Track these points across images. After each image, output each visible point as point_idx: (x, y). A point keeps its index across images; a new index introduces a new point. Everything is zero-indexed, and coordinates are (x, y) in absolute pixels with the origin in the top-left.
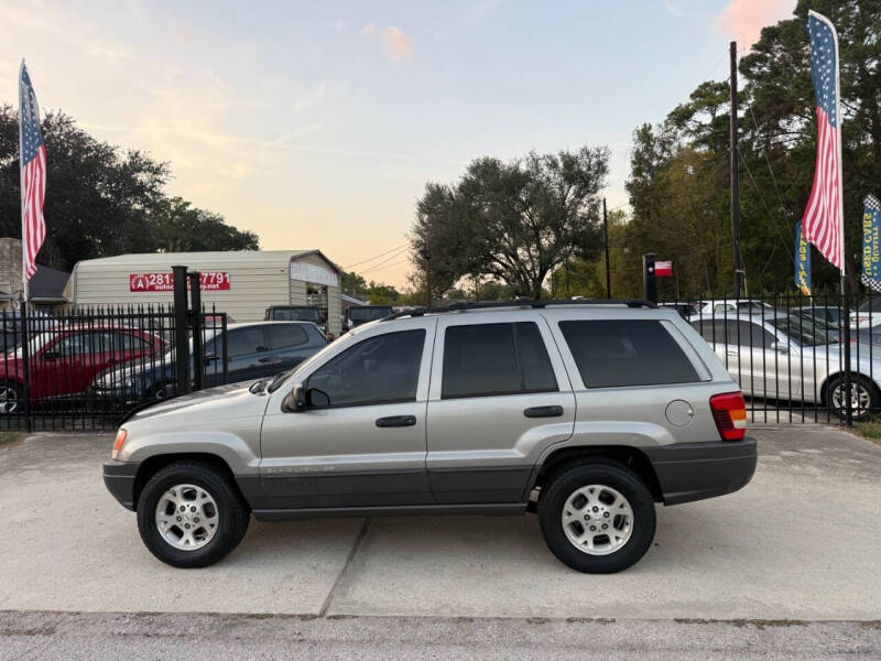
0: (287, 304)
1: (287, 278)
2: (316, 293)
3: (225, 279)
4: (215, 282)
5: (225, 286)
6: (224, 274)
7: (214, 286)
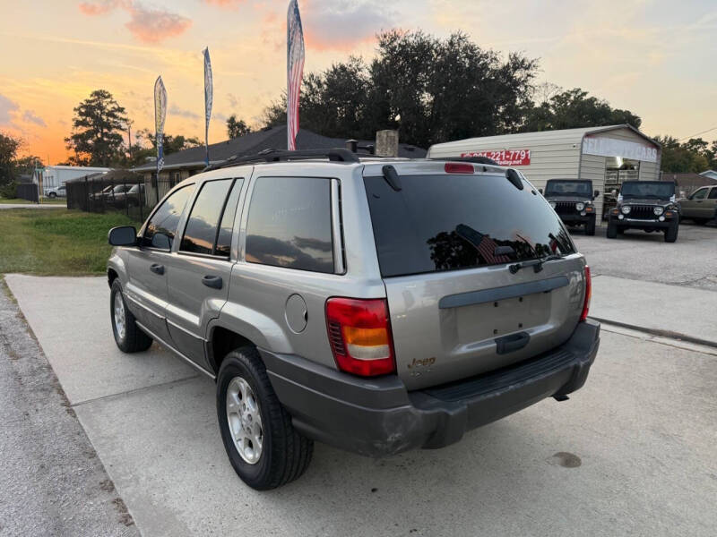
0: (576, 177)
1: (578, 154)
2: (633, 168)
3: (527, 155)
4: (519, 159)
5: (526, 162)
6: (526, 151)
7: (517, 162)
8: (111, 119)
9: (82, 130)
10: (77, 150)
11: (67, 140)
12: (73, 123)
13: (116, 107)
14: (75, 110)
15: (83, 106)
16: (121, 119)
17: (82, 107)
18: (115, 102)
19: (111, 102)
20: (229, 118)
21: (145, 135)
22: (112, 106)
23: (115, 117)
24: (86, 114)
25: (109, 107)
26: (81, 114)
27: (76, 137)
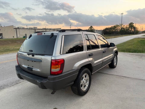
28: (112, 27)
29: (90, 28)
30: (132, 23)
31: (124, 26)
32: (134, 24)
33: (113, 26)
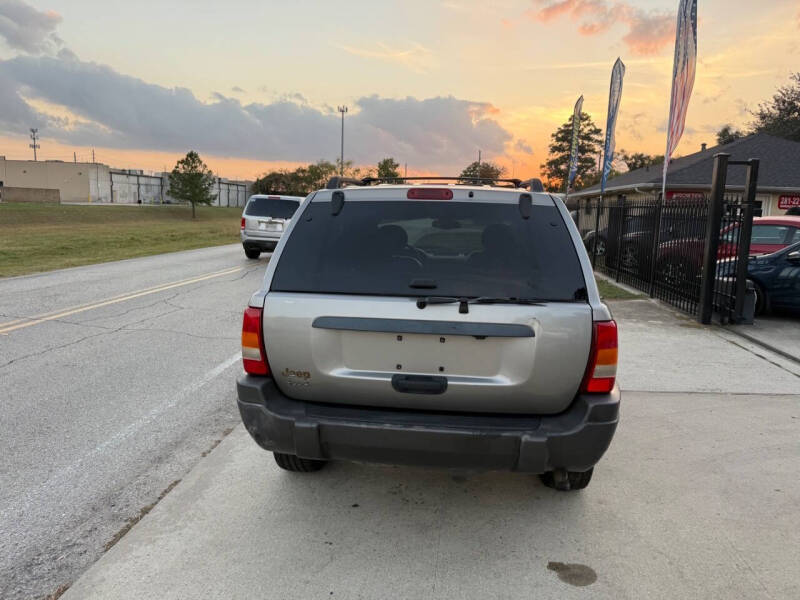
8: (586, 142)
9: (557, 155)
10: (549, 177)
11: (543, 166)
12: (549, 149)
13: (593, 129)
14: (553, 135)
15: (561, 131)
16: (597, 141)
17: (559, 132)
18: (592, 124)
19: (588, 125)
20: (720, 130)
21: (621, 157)
22: (589, 128)
23: (590, 139)
24: (563, 139)
25: (586, 130)
26: (558, 140)
27: (550, 163)
28: (303, 171)
29: (182, 162)
30: (391, 161)
31: (358, 171)
32: (397, 165)
33: (306, 166)
